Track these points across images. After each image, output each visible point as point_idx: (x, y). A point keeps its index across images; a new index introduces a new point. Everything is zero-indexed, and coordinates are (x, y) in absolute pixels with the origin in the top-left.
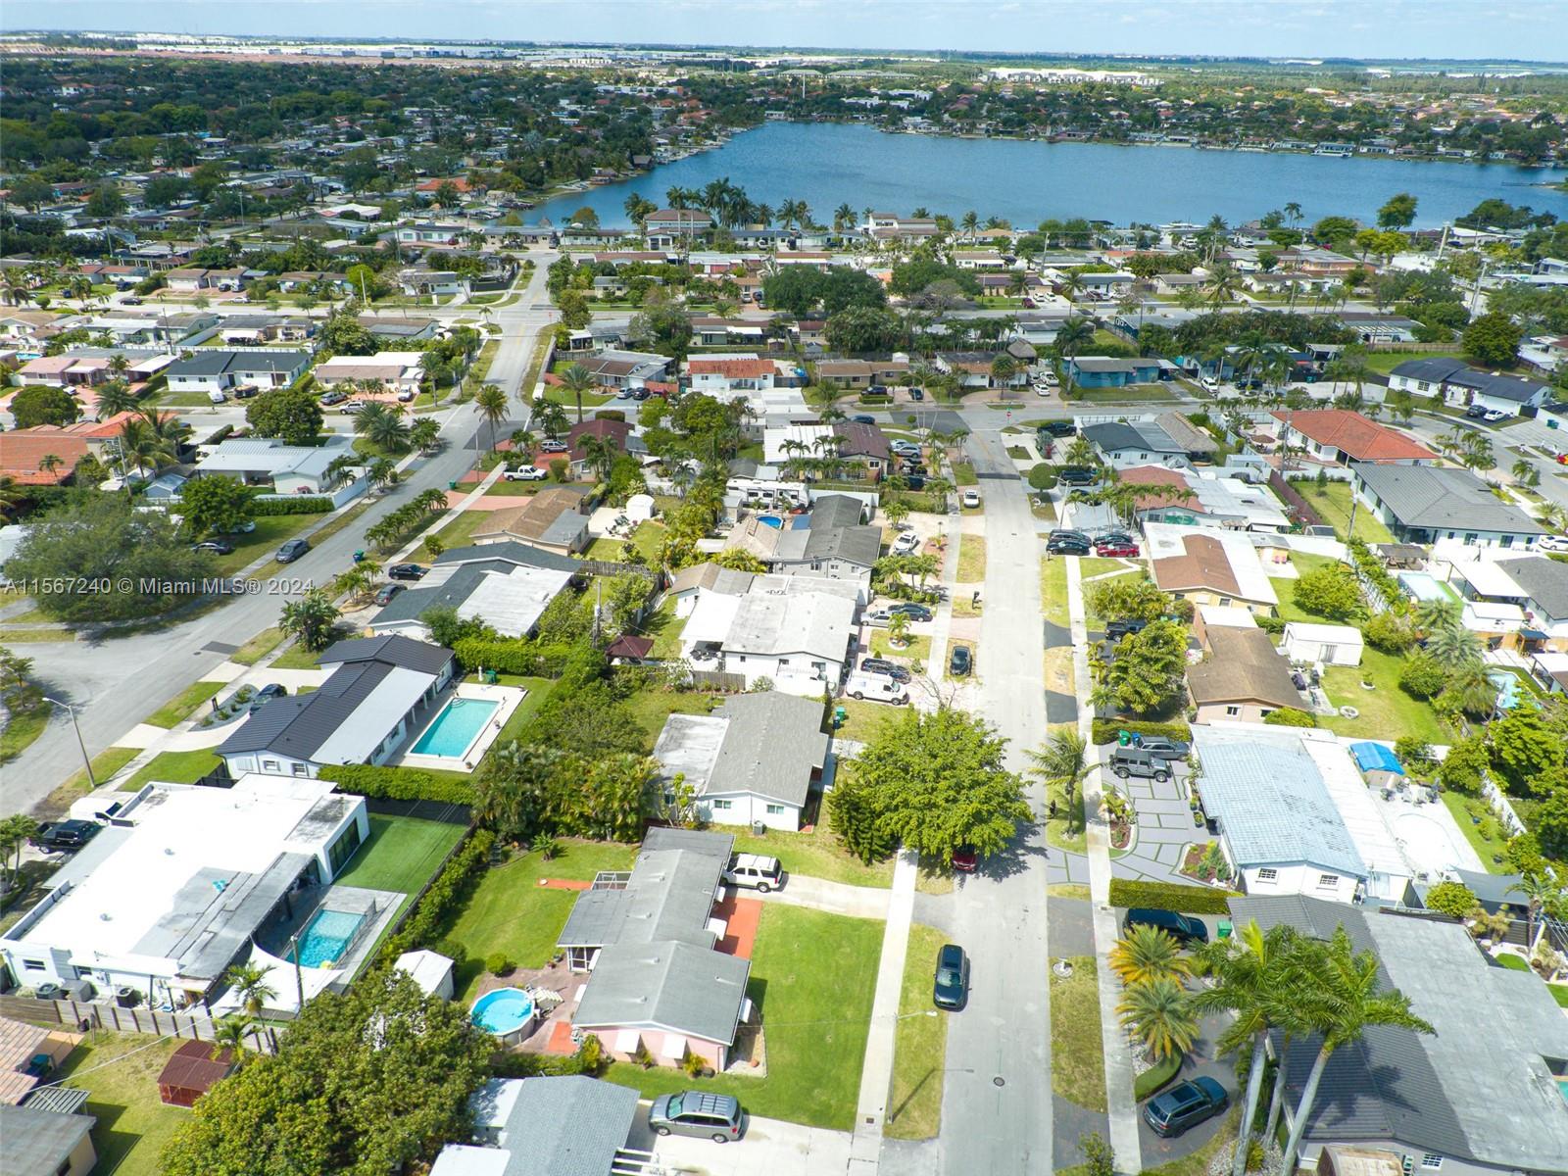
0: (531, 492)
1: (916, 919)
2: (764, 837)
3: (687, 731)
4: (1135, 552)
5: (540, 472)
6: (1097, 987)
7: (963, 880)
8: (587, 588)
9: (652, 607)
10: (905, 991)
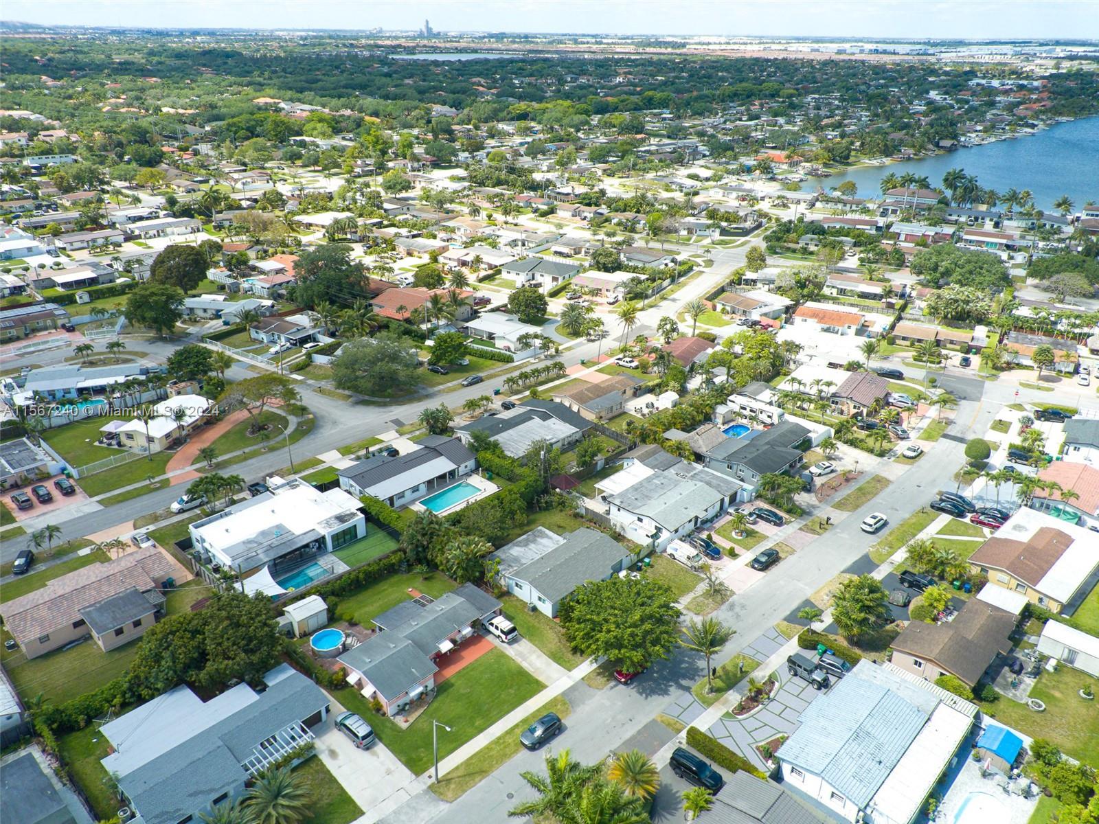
1: (564, 694)
3: (540, 540)
4: (1001, 526)
5: (634, 364)
7: (614, 686)
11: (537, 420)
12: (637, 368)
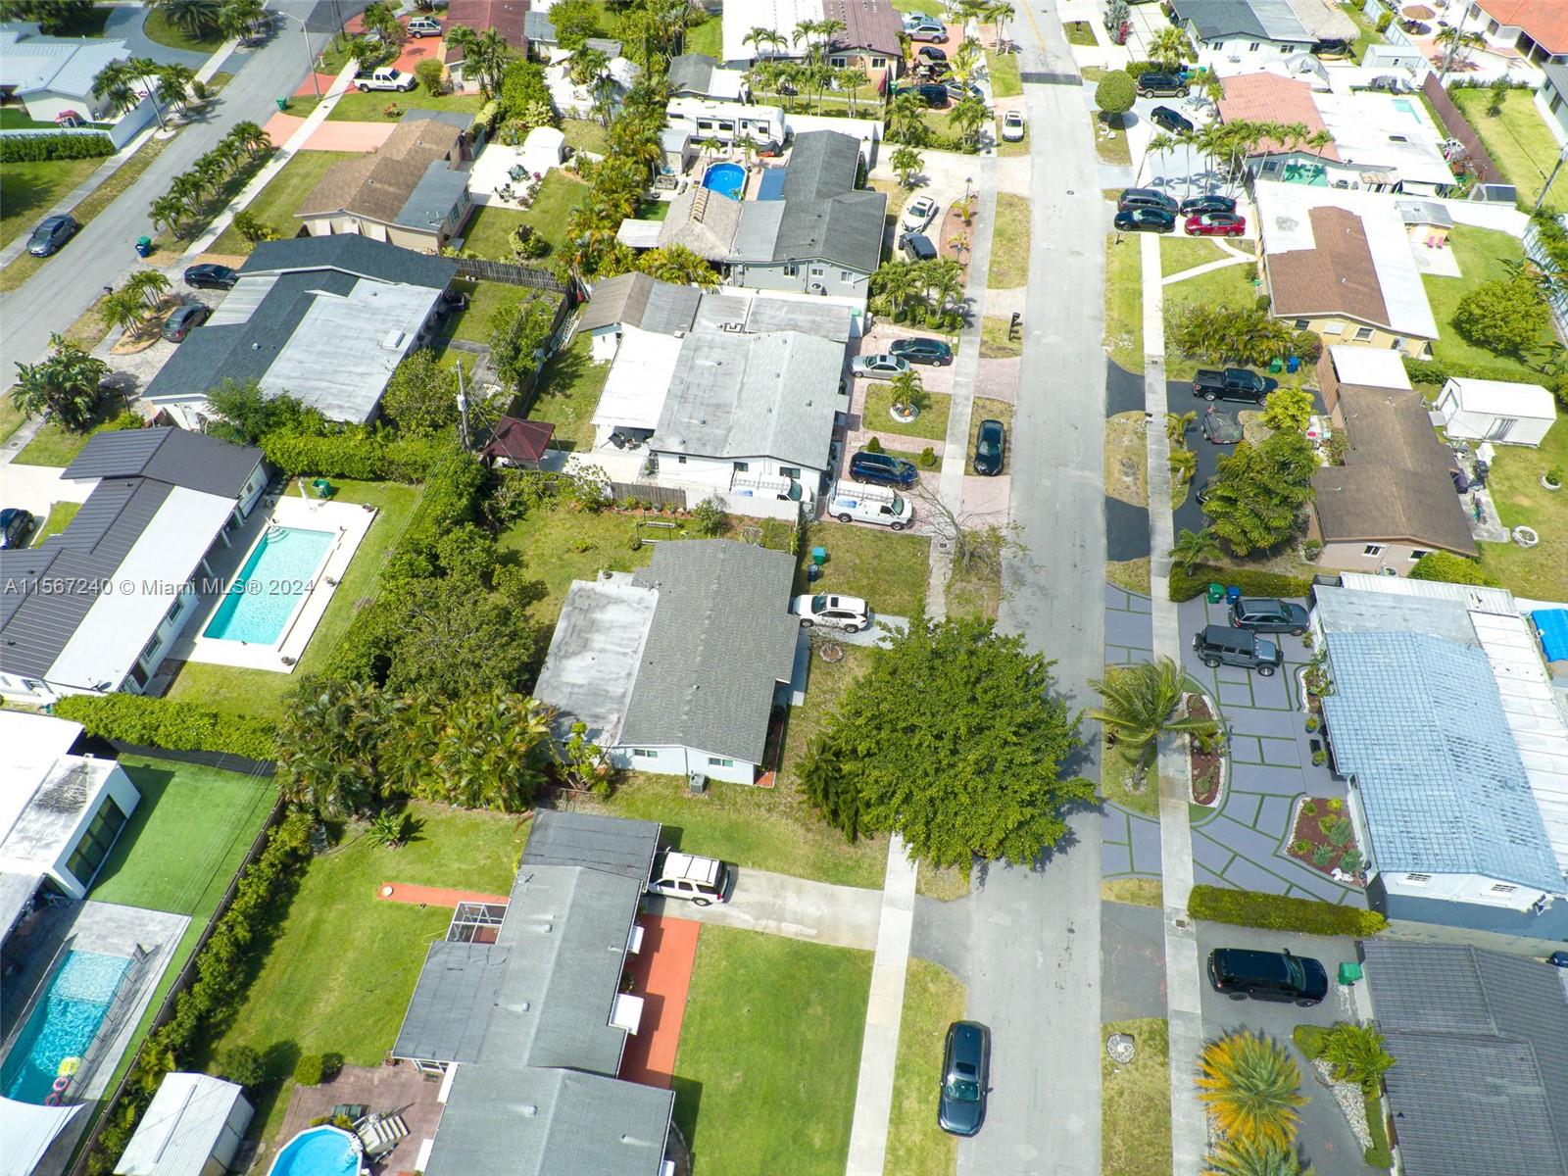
0: (393, 115)
1: (916, 950)
2: (705, 796)
3: (598, 615)
4: (1238, 228)
5: (404, 79)
6: (1167, 1080)
7: (984, 870)
8: (466, 307)
9: (559, 341)
10: (898, 1093)
11: (324, 299)
12: (413, 86)
